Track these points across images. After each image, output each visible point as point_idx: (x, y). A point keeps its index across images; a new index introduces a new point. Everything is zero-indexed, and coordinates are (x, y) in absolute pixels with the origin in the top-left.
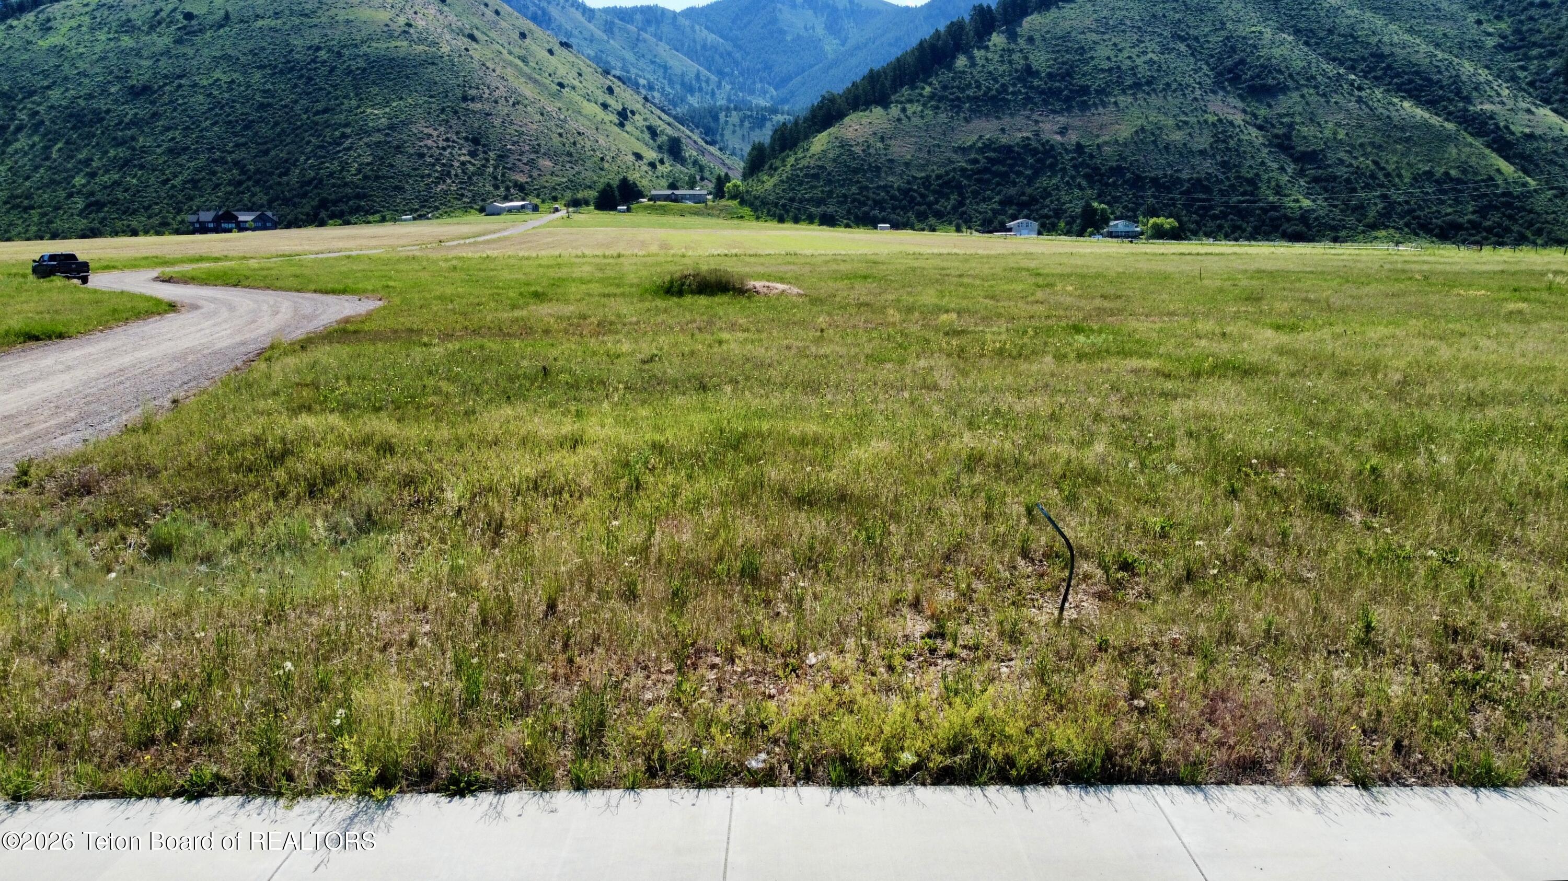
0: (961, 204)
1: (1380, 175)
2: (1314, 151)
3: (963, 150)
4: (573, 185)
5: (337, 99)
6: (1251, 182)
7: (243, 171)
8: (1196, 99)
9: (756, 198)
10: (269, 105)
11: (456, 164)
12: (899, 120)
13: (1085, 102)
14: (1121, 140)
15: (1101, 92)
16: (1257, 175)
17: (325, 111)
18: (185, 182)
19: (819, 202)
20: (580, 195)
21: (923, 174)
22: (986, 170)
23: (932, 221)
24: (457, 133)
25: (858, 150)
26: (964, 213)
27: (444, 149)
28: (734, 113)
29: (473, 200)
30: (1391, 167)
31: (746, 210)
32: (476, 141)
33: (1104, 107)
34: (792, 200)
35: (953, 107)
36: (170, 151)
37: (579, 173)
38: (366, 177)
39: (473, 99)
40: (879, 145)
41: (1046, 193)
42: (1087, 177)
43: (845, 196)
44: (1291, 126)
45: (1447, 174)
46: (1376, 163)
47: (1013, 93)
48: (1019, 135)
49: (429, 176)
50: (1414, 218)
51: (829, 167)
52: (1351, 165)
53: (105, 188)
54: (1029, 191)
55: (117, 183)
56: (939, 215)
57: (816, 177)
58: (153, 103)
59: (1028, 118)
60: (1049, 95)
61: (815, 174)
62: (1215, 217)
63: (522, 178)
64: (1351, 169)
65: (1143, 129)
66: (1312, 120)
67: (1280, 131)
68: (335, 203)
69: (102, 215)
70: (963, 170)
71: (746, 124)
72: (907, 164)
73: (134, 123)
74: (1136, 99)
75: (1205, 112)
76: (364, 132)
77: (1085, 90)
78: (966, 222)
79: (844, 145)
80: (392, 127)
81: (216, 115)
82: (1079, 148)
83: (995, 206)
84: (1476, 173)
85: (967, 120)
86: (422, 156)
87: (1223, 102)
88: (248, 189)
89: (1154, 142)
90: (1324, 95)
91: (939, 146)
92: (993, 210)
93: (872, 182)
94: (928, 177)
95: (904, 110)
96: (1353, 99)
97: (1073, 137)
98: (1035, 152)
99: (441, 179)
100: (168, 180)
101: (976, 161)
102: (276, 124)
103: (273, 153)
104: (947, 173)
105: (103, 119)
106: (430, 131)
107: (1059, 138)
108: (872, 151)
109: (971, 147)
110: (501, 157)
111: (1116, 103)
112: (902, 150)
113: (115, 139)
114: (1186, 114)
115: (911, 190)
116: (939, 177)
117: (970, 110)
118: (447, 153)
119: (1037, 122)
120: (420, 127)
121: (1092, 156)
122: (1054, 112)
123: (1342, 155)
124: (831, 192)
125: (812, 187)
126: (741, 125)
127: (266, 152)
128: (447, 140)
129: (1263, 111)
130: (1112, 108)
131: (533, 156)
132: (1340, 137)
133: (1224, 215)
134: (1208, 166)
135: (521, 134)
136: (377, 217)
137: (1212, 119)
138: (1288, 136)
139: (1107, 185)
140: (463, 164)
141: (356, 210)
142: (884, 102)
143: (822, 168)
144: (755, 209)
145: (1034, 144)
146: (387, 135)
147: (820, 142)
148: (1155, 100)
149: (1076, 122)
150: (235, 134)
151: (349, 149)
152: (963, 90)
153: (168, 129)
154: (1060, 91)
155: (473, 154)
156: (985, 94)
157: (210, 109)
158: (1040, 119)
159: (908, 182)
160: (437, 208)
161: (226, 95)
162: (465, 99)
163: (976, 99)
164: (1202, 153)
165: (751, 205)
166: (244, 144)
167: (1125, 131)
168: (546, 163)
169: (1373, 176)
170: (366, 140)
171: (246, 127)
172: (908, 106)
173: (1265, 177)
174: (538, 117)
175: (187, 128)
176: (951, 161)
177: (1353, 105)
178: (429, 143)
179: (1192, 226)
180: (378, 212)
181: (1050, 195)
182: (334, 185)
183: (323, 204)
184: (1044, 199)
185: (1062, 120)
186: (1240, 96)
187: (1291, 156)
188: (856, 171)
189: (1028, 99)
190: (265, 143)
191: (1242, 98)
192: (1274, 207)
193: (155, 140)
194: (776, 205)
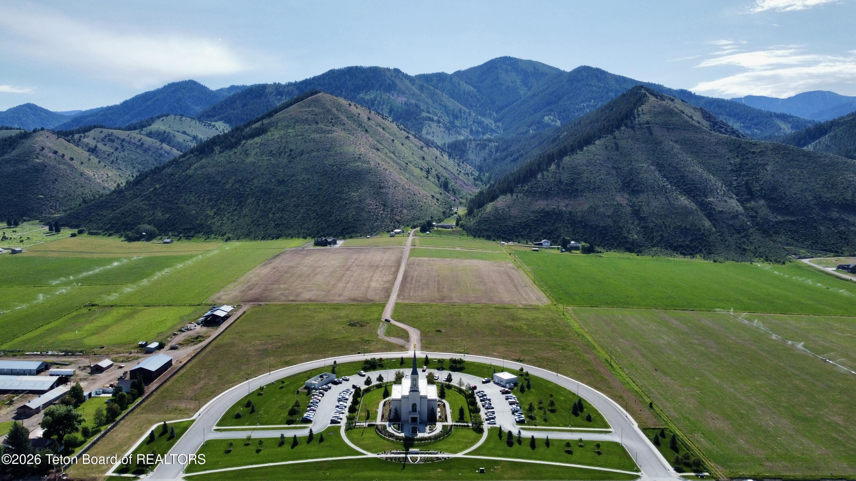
0: (530, 232)
1: (663, 226)
2: (645, 217)
3: (533, 212)
4: (414, 219)
5: (341, 187)
6: (621, 228)
7: (317, 215)
8: (612, 195)
9: (468, 228)
10: (321, 188)
11: (380, 215)
12: (515, 200)
13: (575, 195)
14: (584, 211)
15: (582, 191)
16: (624, 225)
17: (339, 192)
18: (301, 217)
19: (487, 230)
20: (415, 224)
21: (520, 221)
22: (539, 220)
23: (520, 238)
24: (379, 202)
25: (500, 211)
26: (530, 236)
27: (376, 209)
28: (473, 142)
29: (385, 228)
30: (667, 224)
31: (465, 232)
32: (384, 205)
33: (582, 197)
34: (478, 230)
35: (533, 195)
36: (295, 205)
37: (415, 213)
38: (355, 220)
39: (382, 188)
40: (507, 210)
41: (556, 229)
42: (571, 223)
43: (494, 228)
44: (640, 206)
45: (686, 226)
46: (663, 222)
47: (554, 191)
48: (552, 207)
49: (372, 220)
50: (668, 243)
51: (491, 218)
52: (655, 223)
53: (279, 219)
54: (552, 228)
55: (282, 217)
56: (522, 236)
57: (486, 221)
58: (286, 186)
59: (556, 200)
60: (565, 191)
61: (486, 220)
62: (607, 240)
63: (398, 218)
64: (654, 224)
65: (592, 207)
66: (648, 205)
67: (637, 208)
68: (347, 229)
69: (280, 228)
70: (533, 220)
71: (478, 148)
72: (515, 217)
73: (282, 194)
74: (592, 195)
75: (614, 200)
76: (352, 202)
77: (576, 190)
78: (530, 239)
79: (496, 209)
80: (360, 201)
81: (306, 192)
82: (570, 212)
83: (540, 233)
84: (696, 226)
85: (537, 201)
86: (370, 212)
87: (622, 196)
88: (320, 221)
89: (594, 212)
90: (655, 195)
91: (526, 210)
92: (539, 235)
93: (503, 223)
94: (521, 222)
95: (517, 196)
96: (664, 196)
97: (569, 209)
98: (556, 214)
99: (376, 221)
100: (296, 217)
101: (537, 217)
102: (324, 196)
103: (325, 208)
104: (527, 221)
105: (272, 192)
106: (371, 202)
107: (564, 208)
108: (505, 212)
109: (536, 211)
110: (392, 210)
111: (585, 196)
112: (514, 212)
113: (277, 200)
114: (607, 201)
115: (516, 227)
116: (524, 222)
117: (538, 197)
118: (376, 211)
119: (559, 202)
120: (369, 201)
121: (574, 216)
122: (565, 198)
123: (653, 219)
124: (490, 227)
125: (486, 225)
126: (476, 149)
127: (323, 207)
128: (376, 205)
129: (634, 200)
130: (584, 198)
131: (401, 209)
132: (655, 212)
133: (610, 239)
134: (609, 221)
135: (397, 200)
136: (358, 235)
137: (615, 203)
138: (639, 210)
139: (576, 227)
140: (381, 214)
141: (353, 232)
142: (512, 192)
143: (488, 218)
144: (467, 232)
145: (557, 211)
146: (359, 204)
147: (489, 207)
148: (599, 196)
149: (571, 203)
150: (313, 200)
151: (348, 209)
152: (537, 188)
153: (292, 197)
154: (569, 190)
155: (384, 210)
156: (544, 191)
157: (304, 190)
158: (560, 201)
159: (515, 224)
160: (376, 232)
161: (308, 184)
162: (380, 188)
163: (541, 192)
164: (609, 216)
165: (466, 230)
166: (316, 203)
167: (586, 207)
168: (405, 211)
169: (661, 227)
170: (353, 206)
171: (315, 197)
172: (519, 194)
173: (626, 226)
174: (402, 191)
175: (298, 197)
176: (529, 216)
177: (663, 199)
178: (371, 207)
179: (599, 243)
180: (359, 233)
181: (558, 230)
182: (346, 222)
183: (344, 230)
184: (555, 231)
185: (567, 201)
186: (628, 193)
187: (638, 217)
188: (499, 219)
189: (558, 193)
190: (322, 204)
191: (629, 194)
192: (625, 238)
193: (290, 201)
194: (473, 231)
